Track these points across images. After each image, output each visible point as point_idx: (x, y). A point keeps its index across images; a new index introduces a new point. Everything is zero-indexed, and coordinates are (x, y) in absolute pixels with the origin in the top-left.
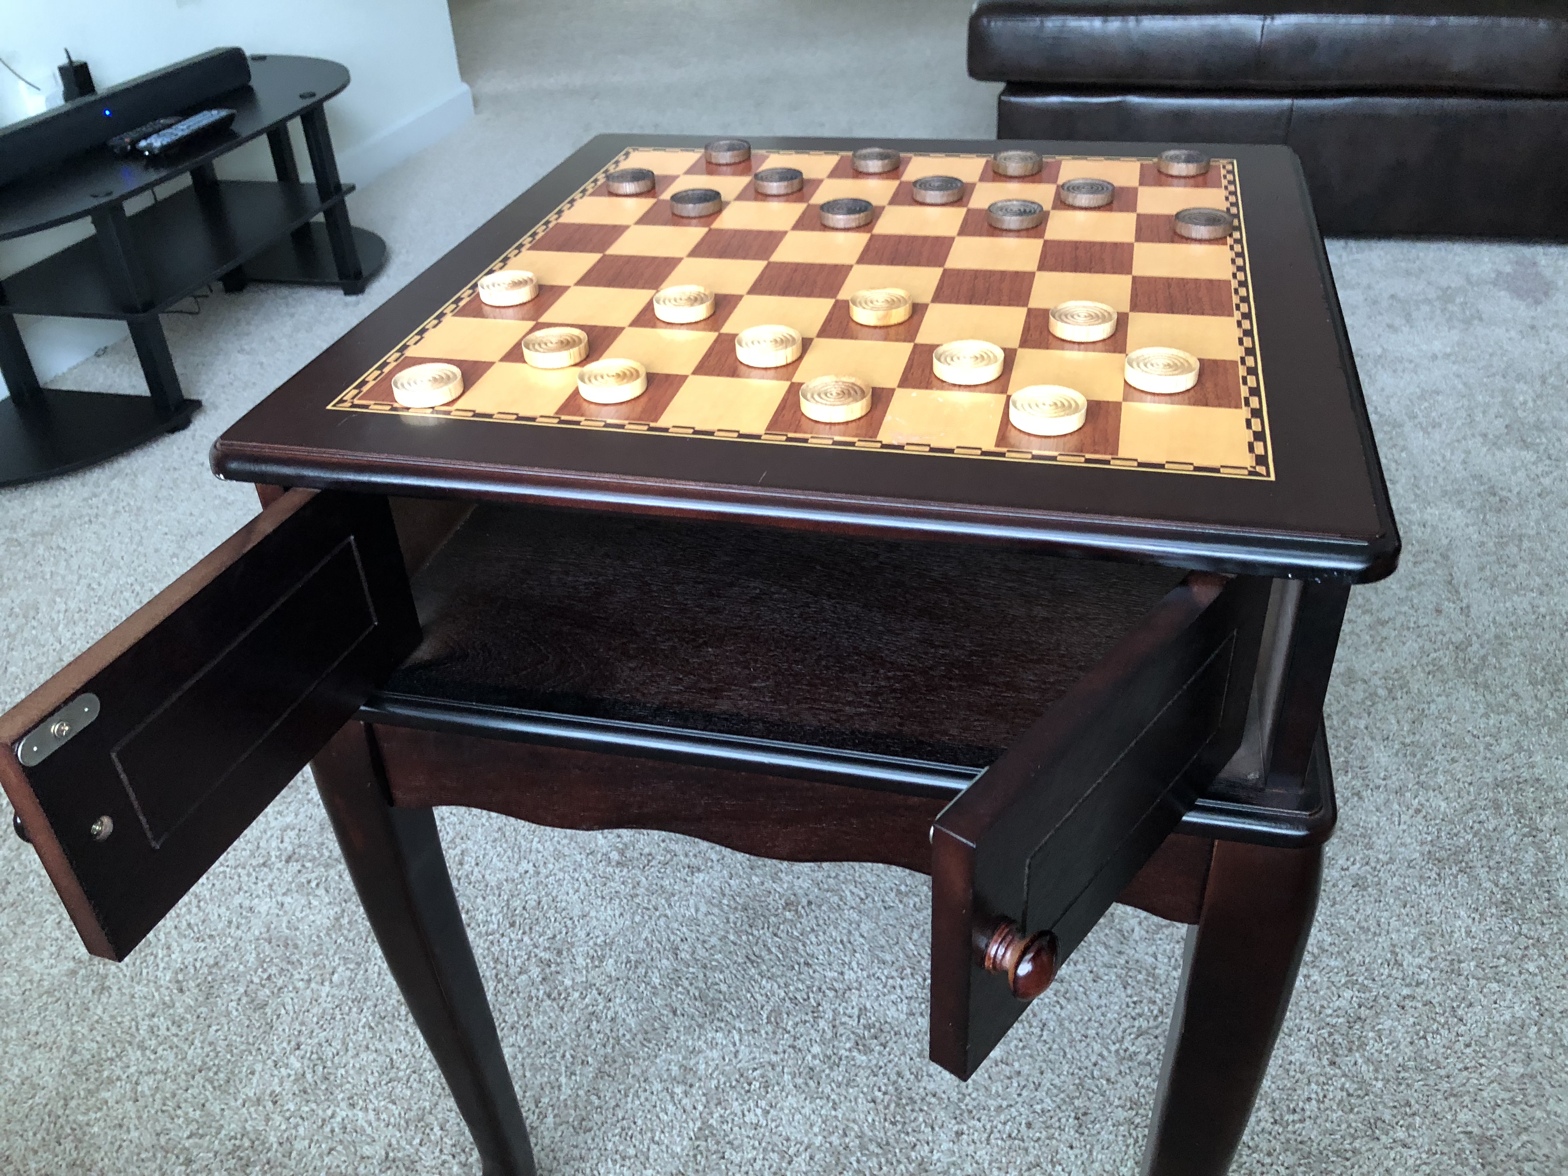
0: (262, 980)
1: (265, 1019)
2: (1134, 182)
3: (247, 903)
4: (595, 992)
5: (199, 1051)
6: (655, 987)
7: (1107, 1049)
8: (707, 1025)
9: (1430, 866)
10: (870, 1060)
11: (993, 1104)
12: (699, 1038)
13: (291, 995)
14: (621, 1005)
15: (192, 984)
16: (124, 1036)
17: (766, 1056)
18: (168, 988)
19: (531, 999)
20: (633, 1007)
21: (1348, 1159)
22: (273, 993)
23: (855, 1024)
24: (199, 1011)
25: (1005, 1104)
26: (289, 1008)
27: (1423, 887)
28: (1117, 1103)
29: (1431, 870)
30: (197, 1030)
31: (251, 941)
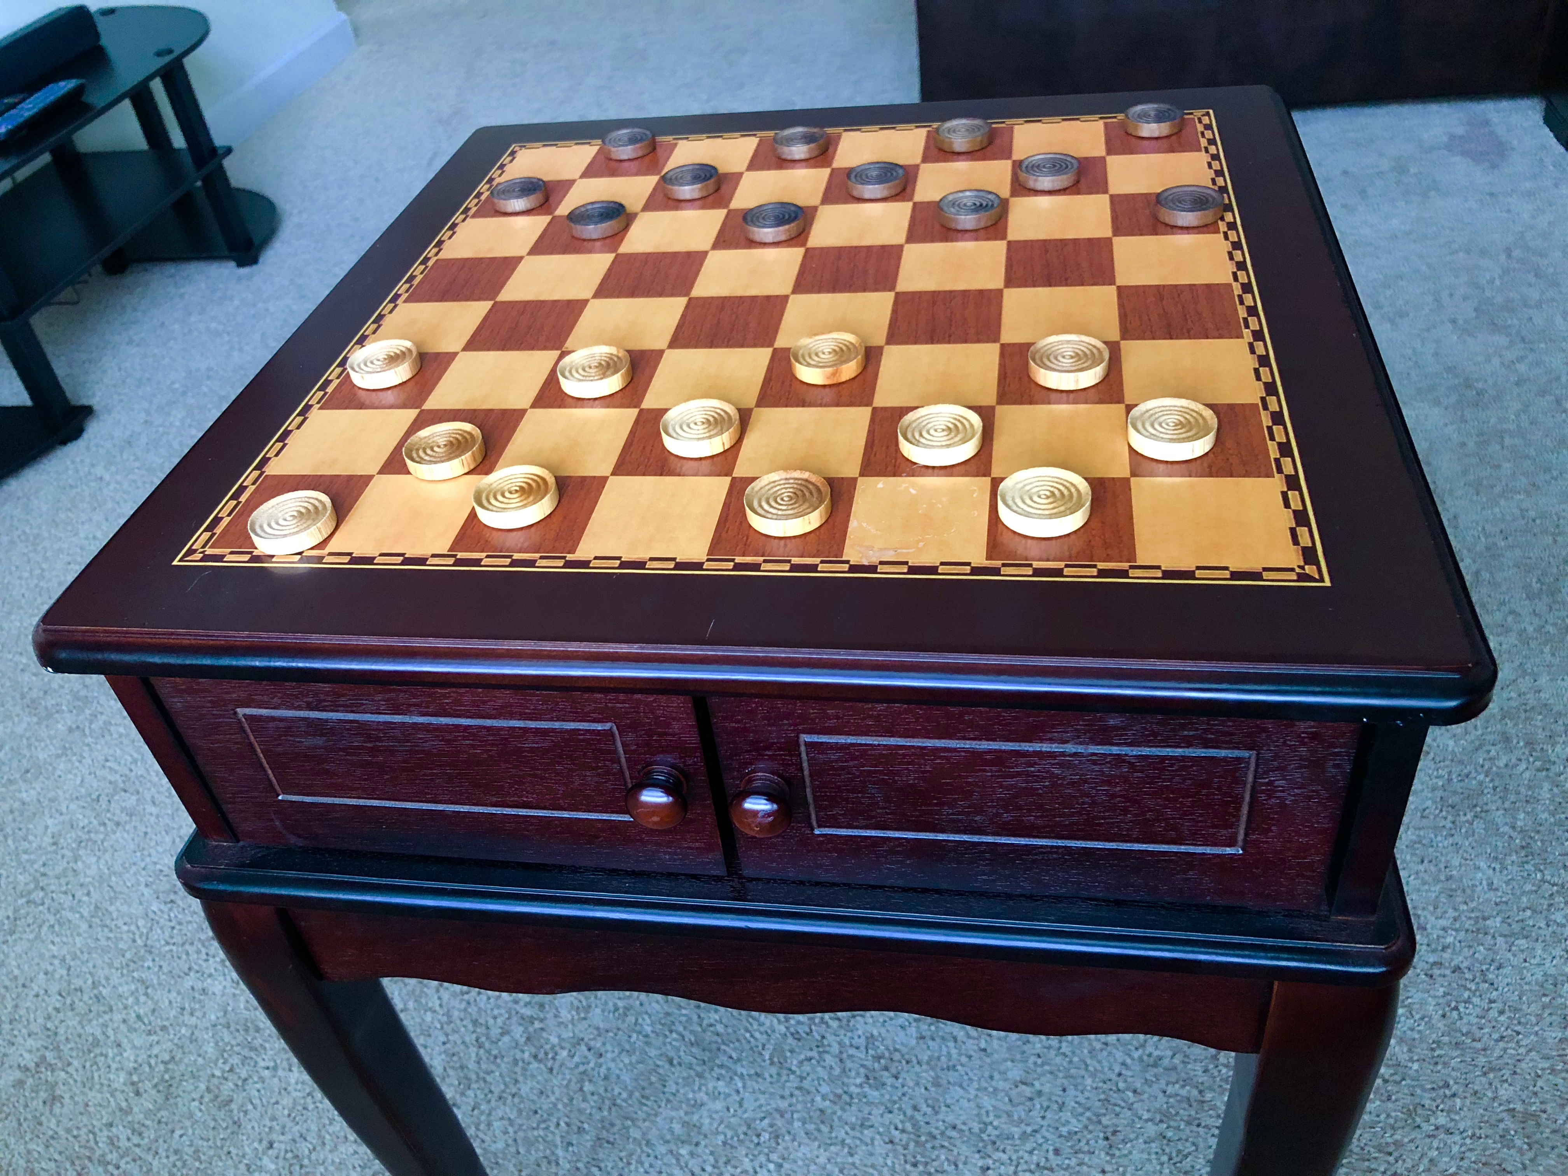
0: (223, 1071)
1: (231, 1118)
2: (1099, 150)
3: (199, 985)
4: (584, 1048)
5: (165, 1161)
6: (647, 1036)
7: (1130, 1056)
8: (707, 1075)
9: (1444, 813)
10: (882, 1095)
11: (1016, 1131)
12: (700, 1089)
13: (258, 1086)
14: (613, 1060)
15: (148, 1085)
16: (82, 1150)
17: (772, 1102)
18: (123, 1091)
19: (516, 1062)
20: (627, 1061)
21: (1390, 1154)
22: (237, 1086)
23: (863, 1056)
24: (159, 1115)
25: (1029, 1130)
26: (256, 1101)
27: (1439, 838)
28: (1146, 1116)
29: (1446, 818)
30: (160, 1137)
31: (207, 1028)
